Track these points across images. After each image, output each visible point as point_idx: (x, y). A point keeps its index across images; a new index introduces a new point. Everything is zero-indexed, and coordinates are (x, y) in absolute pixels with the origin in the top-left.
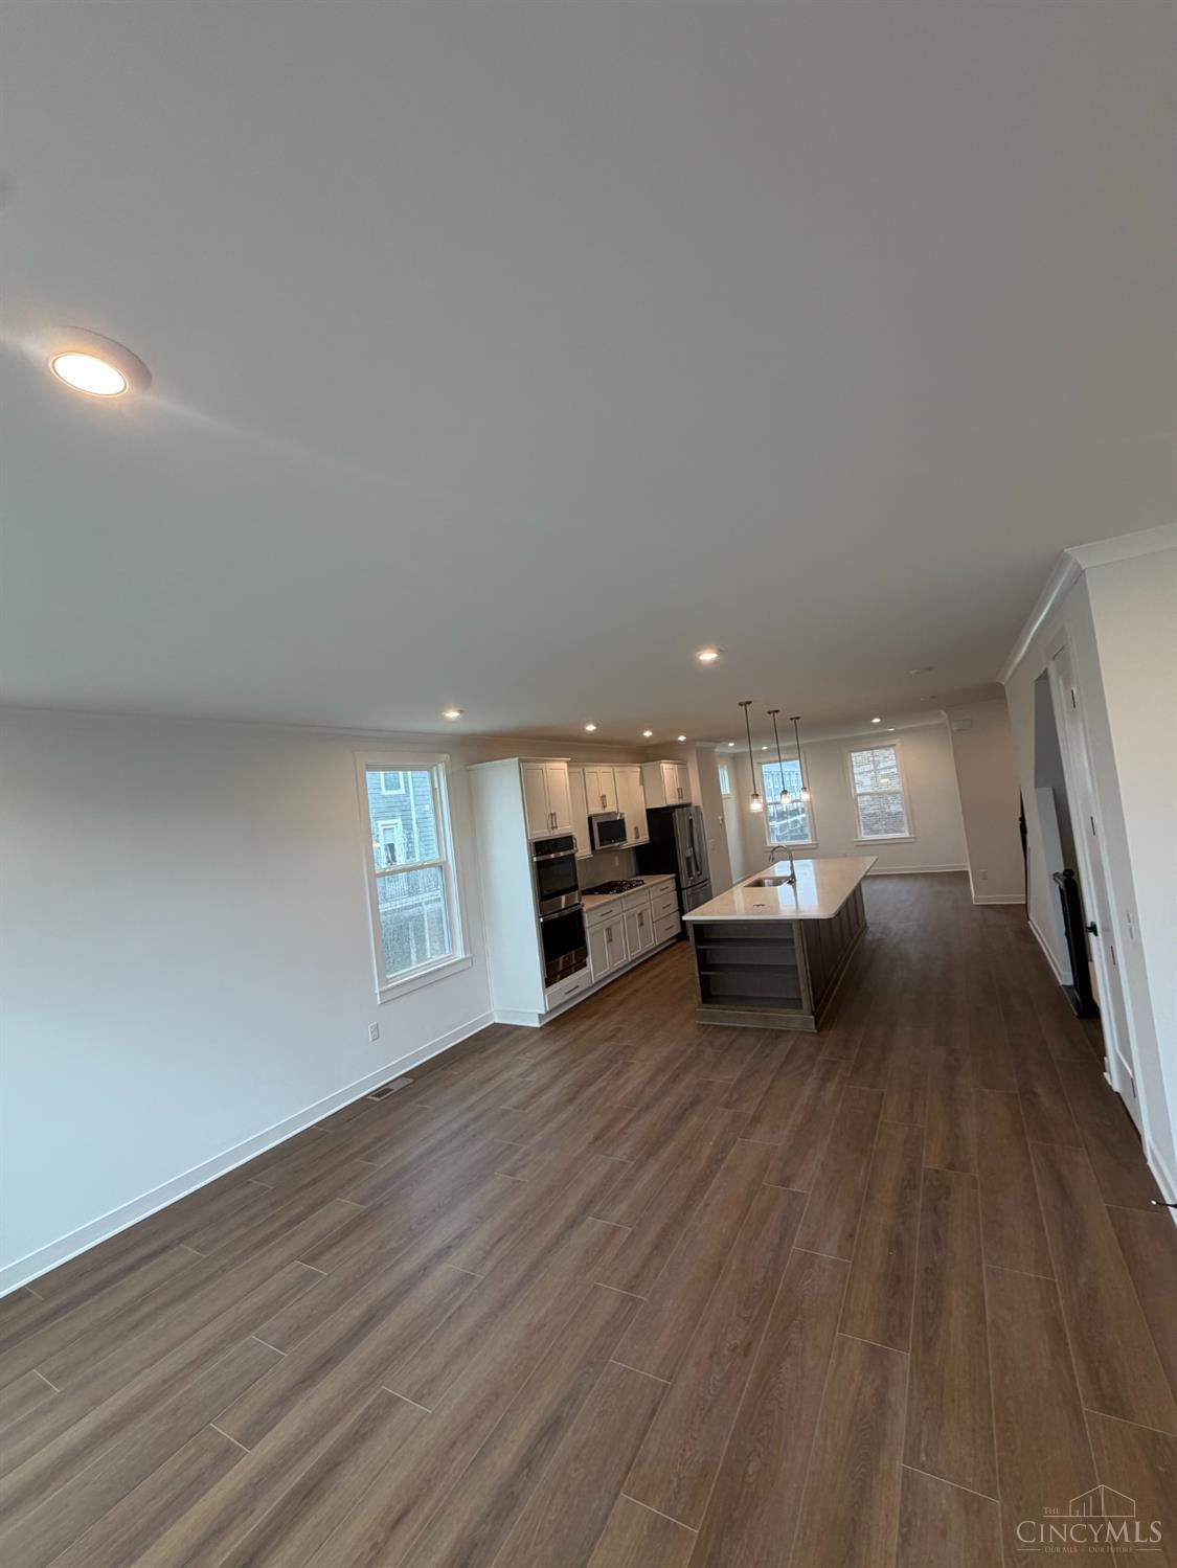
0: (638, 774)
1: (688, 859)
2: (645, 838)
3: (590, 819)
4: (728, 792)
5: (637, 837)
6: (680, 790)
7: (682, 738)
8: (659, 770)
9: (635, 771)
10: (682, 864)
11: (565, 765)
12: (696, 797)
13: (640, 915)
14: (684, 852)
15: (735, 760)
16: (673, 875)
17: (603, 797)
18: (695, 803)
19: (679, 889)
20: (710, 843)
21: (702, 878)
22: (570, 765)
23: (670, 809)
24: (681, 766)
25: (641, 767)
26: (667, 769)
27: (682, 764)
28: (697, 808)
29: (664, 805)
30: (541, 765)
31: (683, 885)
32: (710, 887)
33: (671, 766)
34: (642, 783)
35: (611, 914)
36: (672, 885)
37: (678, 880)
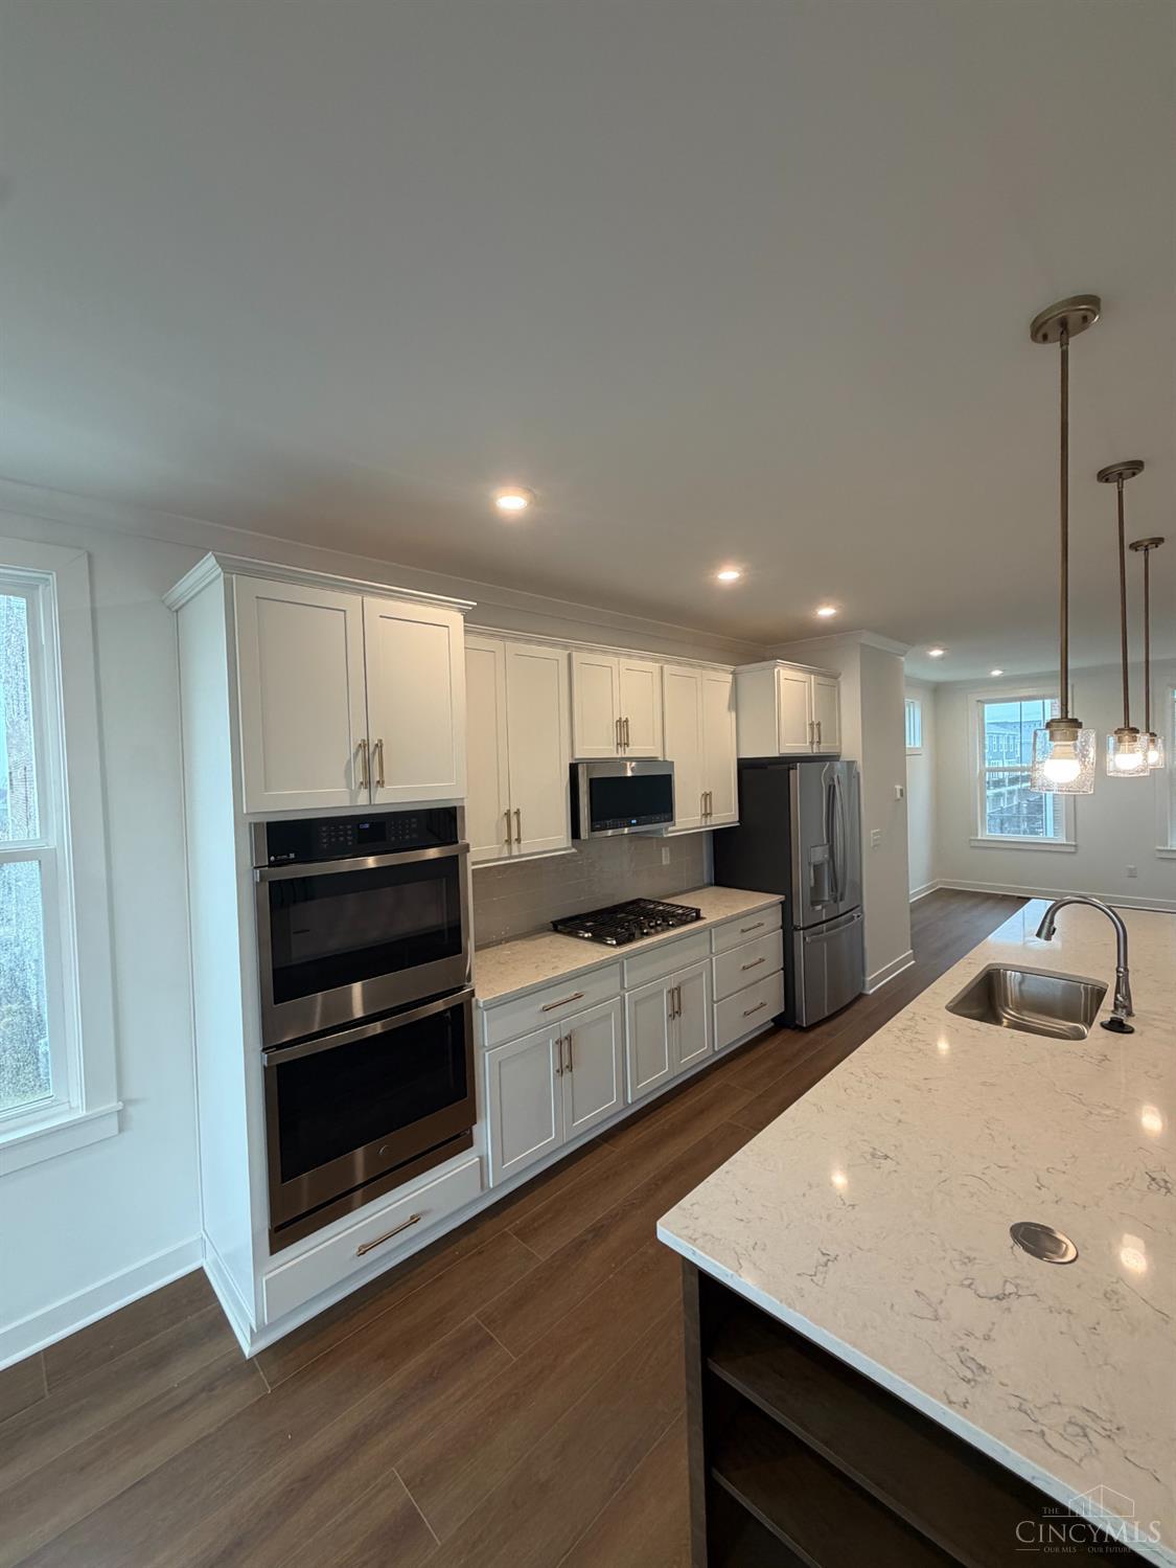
0: (728, 687)
1: (817, 868)
2: (727, 813)
3: (573, 768)
4: (918, 745)
5: (706, 815)
6: (815, 727)
7: (826, 612)
8: (771, 683)
9: (719, 680)
10: (802, 878)
11: (456, 620)
12: (850, 742)
13: (676, 992)
14: (807, 850)
15: (938, 692)
16: (781, 897)
17: (623, 725)
18: (846, 756)
19: (788, 928)
20: (870, 834)
21: (842, 907)
22: (469, 617)
23: (786, 763)
24: (821, 679)
25: (733, 673)
26: (790, 682)
27: (829, 677)
28: (851, 764)
29: (776, 754)
30: (350, 601)
31: (799, 919)
32: (862, 923)
33: (800, 676)
34: (735, 704)
35: (581, 1003)
36: (774, 919)
37: (787, 909)
